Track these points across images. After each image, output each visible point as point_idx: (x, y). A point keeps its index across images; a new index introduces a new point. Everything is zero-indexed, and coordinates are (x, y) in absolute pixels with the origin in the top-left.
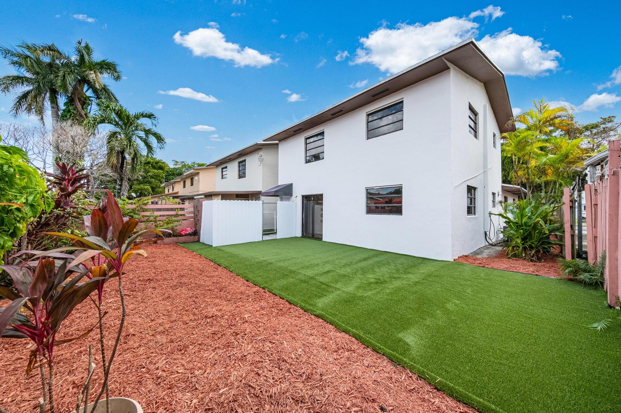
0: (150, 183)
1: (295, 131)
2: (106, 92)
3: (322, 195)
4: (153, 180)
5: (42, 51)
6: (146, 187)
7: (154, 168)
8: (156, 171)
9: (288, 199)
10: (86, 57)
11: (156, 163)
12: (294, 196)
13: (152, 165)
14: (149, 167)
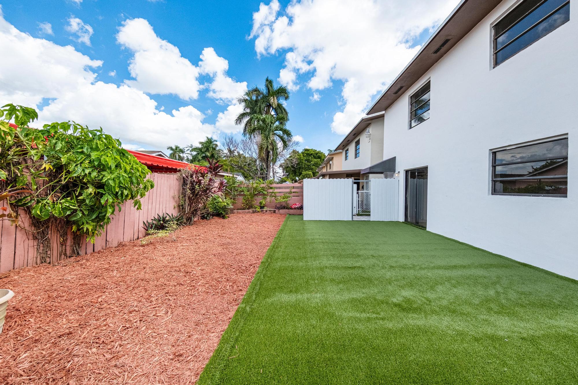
0: (312, 169)
1: (396, 93)
2: (280, 109)
3: (426, 168)
4: (314, 167)
5: (252, 93)
6: (309, 173)
7: (315, 158)
8: (316, 160)
9: (392, 176)
10: (270, 89)
11: (316, 154)
12: (397, 172)
13: (313, 156)
14: (312, 158)
